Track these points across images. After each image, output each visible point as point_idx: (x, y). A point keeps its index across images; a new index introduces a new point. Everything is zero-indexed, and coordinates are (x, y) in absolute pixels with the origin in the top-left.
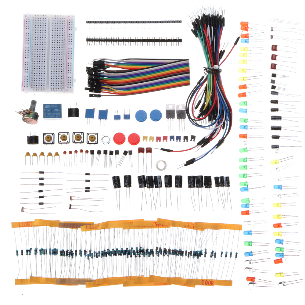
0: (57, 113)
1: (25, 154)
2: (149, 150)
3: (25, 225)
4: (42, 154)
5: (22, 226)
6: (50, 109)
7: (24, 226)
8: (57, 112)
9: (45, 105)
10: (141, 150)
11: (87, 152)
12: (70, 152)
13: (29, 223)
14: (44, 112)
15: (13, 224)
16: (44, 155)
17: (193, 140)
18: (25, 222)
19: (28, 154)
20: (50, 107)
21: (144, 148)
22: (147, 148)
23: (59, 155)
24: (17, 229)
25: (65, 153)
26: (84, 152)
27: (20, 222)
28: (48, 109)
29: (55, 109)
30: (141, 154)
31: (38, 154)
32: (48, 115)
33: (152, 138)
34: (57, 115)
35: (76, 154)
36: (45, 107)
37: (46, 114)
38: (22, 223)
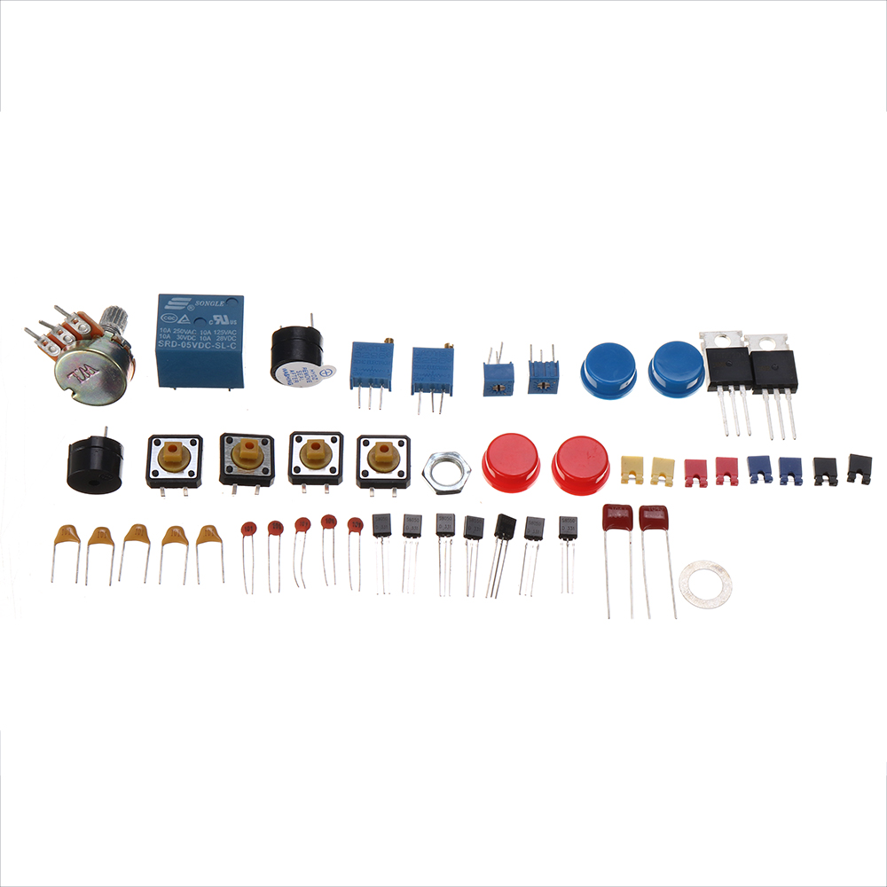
0: (223, 332)
1: (55, 534)
2: (655, 519)
4: (139, 533)
6: (189, 314)
8: (221, 327)
9: (164, 299)
10: (616, 518)
11: (356, 525)
12: (276, 528)
14: (160, 324)
16: (147, 540)
17: (859, 477)
19: (67, 534)
20: (191, 308)
21: (629, 509)
22: (643, 509)
23: (220, 540)
25: (249, 529)
26: (342, 525)
28: (179, 313)
29: (215, 317)
30: (616, 534)
31: (118, 535)
32: (179, 338)
33: (663, 470)
34: (222, 338)
35: (301, 534)
36: (167, 307)
37: (171, 334)
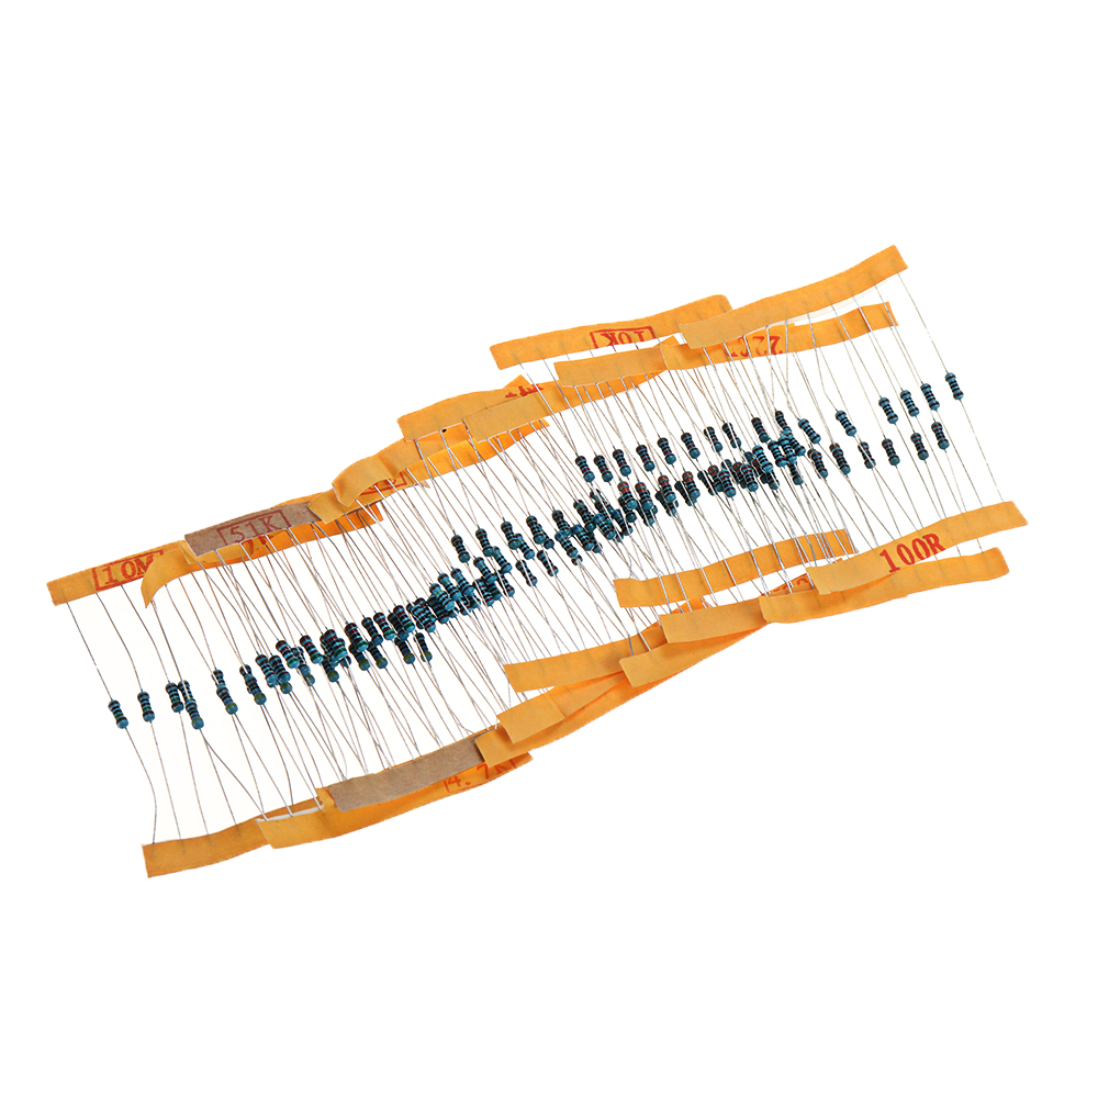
3: (125, 573)
5: (113, 583)
7: (123, 578)
13: (144, 560)
15: (53, 586)
18: (126, 561)
24: (87, 605)
27: (94, 569)
38: (108, 568)
